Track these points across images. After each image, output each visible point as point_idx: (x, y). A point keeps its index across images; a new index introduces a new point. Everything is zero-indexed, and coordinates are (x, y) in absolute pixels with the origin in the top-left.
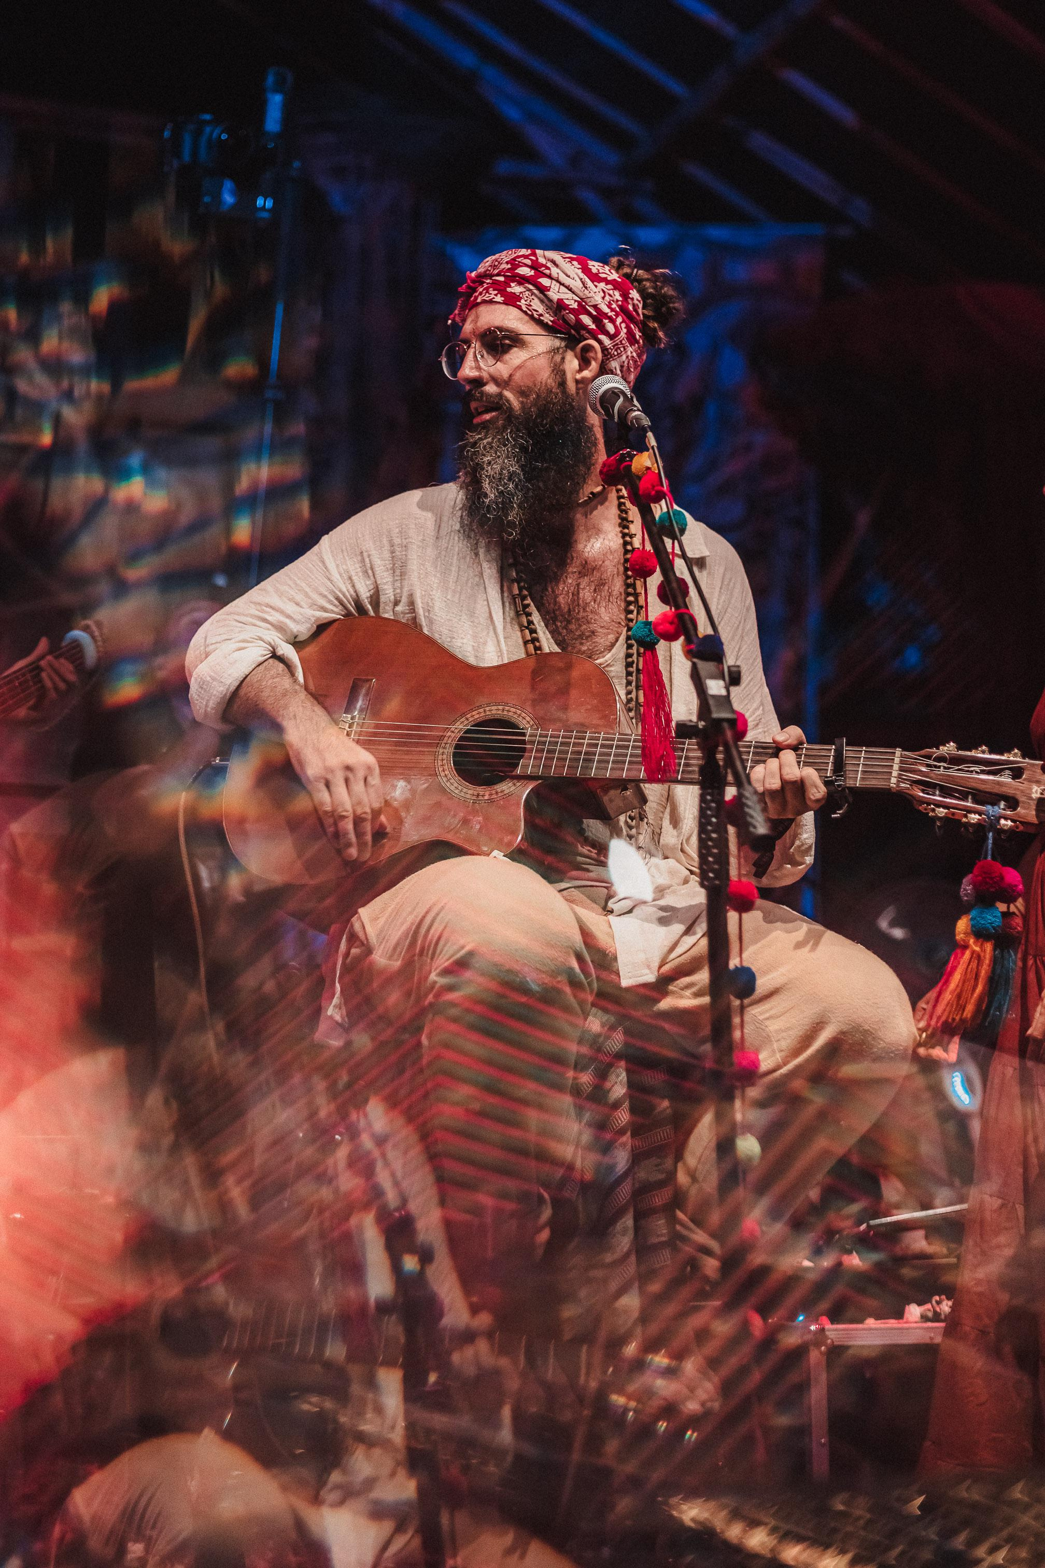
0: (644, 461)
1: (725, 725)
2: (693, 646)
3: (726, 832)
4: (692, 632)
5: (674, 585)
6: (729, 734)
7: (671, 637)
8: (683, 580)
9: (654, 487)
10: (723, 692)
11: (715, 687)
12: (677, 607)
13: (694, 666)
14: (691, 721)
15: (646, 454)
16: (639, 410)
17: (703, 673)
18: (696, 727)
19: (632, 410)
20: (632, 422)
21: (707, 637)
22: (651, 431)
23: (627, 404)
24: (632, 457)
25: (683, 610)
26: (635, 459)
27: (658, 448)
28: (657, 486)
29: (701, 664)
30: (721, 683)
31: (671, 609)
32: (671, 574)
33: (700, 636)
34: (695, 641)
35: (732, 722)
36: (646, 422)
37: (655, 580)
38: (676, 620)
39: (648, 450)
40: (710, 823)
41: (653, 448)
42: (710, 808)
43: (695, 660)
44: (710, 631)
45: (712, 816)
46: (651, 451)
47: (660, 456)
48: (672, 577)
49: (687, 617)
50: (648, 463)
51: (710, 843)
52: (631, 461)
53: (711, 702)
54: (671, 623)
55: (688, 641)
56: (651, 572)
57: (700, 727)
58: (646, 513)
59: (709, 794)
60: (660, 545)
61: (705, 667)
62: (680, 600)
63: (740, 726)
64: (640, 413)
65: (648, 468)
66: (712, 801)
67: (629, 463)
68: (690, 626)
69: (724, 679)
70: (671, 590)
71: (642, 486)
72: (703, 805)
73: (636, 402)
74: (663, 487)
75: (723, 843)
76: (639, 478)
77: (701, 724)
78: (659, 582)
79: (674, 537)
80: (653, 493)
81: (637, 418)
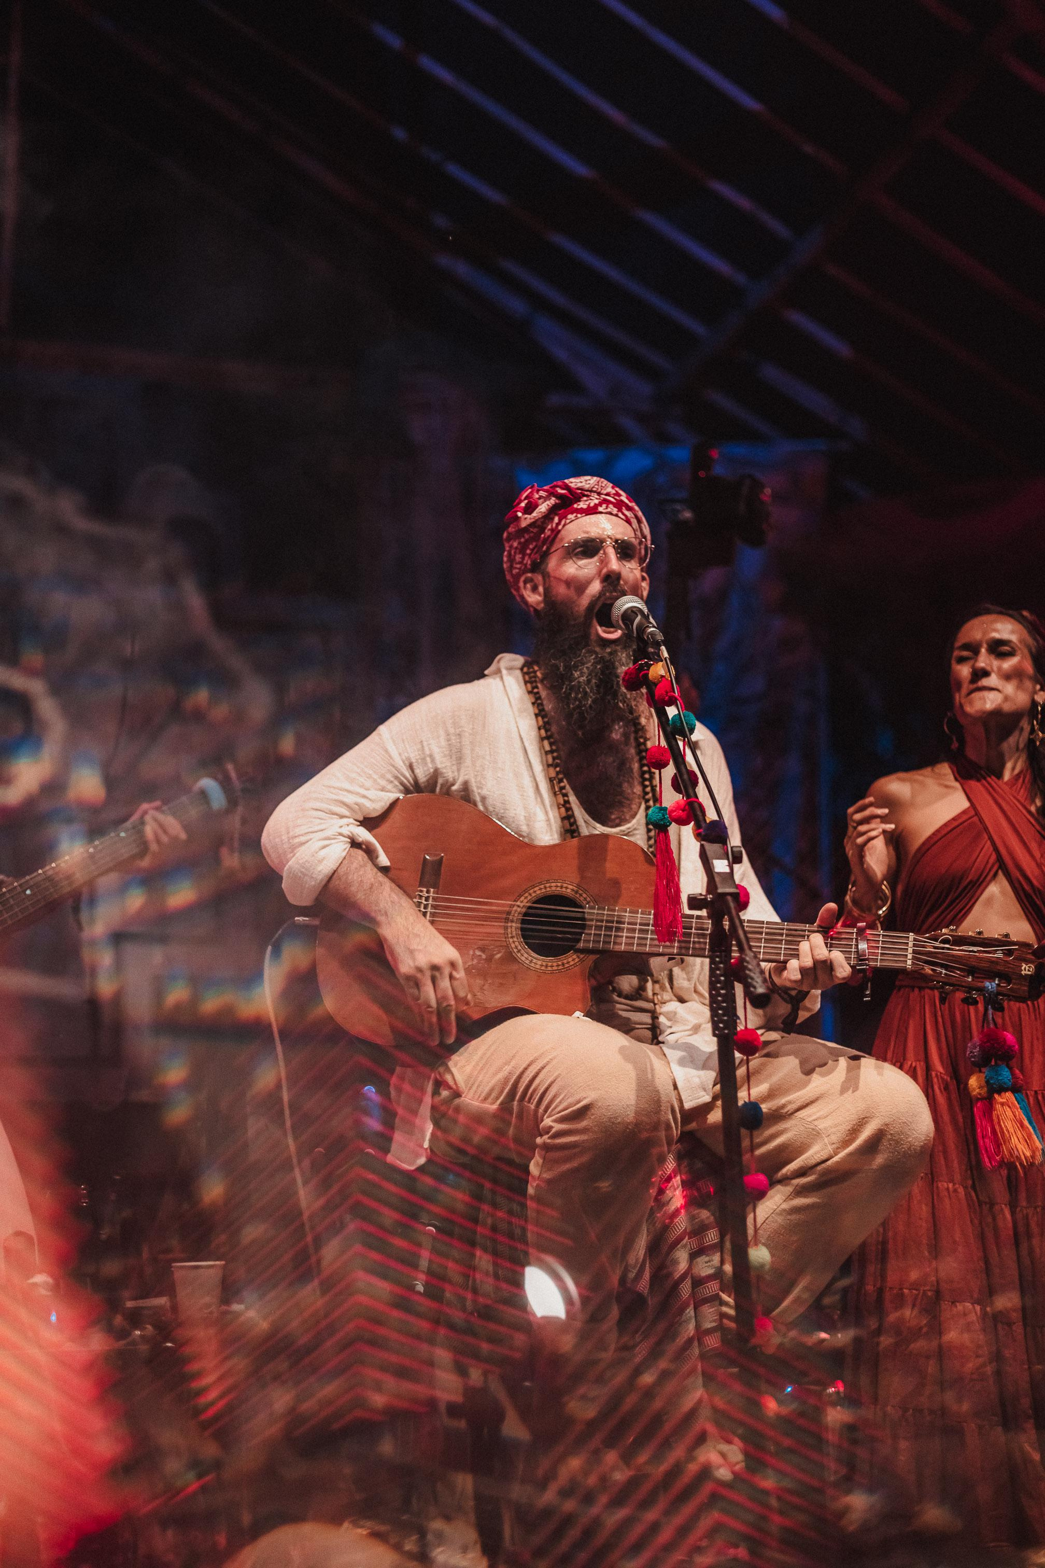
0: (658, 670)
1: (729, 898)
2: (701, 830)
3: (733, 988)
4: (701, 818)
5: (686, 777)
6: (732, 905)
7: (682, 822)
8: (693, 773)
9: (667, 693)
10: (727, 870)
11: (721, 866)
12: (688, 796)
13: (702, 846)
14: (701, 895)
15: (660, 664)
16: (654, 627)
17: (709, 853)
18: (706, 899)
19: (648, 626)
20: (648, 637)
21: (713, 822)
22: (664, 645)
23: (644, 621)
24: (649, 666)
25: (693, 799)
26: (652, 668)
27: (670, 659)
28: (671, 692)
29: (708, 846)
30: (725, 862)
31: (683, 798)
32: (682, 767)
33: (708, 821)
34: (703, 825)
35: (735, 896)
36: (660, 637)
37: (670, 771)
38: (687, 807)
39: (662, 661)
40: (719, 982)
41: (665, 659)
42: (718, 969)
43: (703, 842)
44: (716, 818)
45: (722, 975)
46: (664, 661)
47: (672, 663)
48: (684, 770)
49: (696, 805)
50: (662, 672)
51: (720, 998)
52: (648, 670)
53: (717, 879)
54: (683, 811)
55: (698, 826)
56: (665, 765)
57: (709, 899)
58: (662, 715)
59: (717, 957)
60: (674, 743)
61: (711, 848)
62: (691, 791)
63: (742, 899)
64: (654, 629)
65: (662, 677)
66: (721, 962)
67: (646, 672)
68: (699, 813)
69: (728, 859)
70: (683, 781)
71: (658, 692)
72: (713, 966)
73: (651, 620)
74: (675, 693)
75: (731, 999)
76: (656, 684)
77: (710, 897)
78: (672, 775)
79: (684, 735)
80: (667, 698)
81: (652, 634)
